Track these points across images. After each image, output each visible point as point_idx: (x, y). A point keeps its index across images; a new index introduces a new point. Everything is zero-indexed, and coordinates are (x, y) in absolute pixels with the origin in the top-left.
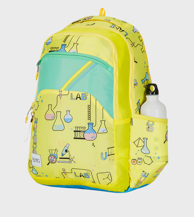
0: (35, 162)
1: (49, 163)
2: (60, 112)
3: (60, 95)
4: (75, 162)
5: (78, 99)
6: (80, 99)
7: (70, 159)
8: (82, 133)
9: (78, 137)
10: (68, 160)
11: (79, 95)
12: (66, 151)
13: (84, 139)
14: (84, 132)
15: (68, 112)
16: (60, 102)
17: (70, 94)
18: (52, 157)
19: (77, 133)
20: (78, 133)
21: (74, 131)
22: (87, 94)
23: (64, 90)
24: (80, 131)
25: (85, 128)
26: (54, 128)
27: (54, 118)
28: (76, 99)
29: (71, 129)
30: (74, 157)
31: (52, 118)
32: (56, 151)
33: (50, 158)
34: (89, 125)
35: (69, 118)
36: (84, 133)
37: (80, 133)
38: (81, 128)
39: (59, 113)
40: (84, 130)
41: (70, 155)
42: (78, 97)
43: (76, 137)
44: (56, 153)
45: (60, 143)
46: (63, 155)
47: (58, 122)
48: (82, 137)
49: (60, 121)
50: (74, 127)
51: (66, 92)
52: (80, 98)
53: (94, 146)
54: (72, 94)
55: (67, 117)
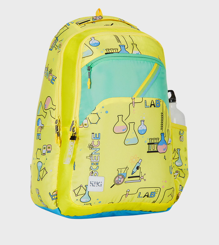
0: (95, 186)
1: (114, 185)
2: (134, 123)
3: (132, 103)
4: (145, 180)
5: (153, 106)
6: (155, 107)
7: (140, 177)
8: (156, 145)
9: (152, 150)
10: (138, 178)
11: (153, 102)
12: (138, 168)
13: (157, 152)
14: (158, 143)
15: (142, 123)
16: (134, 110)
17: (144, 101)
18: (120, 177)
19: (150, 145)
20: (152, 145)
21: (148, 144)
22: (160, 100)
23: (137, 97)
24: (154, 143)
25: (158, 139)
26: (126, 143)
27: (126, 130)
28: (151, 107)
29: (145, 142)
30: (145, 174)
31: (123, 130)
32: (127, 169)
33: (117, 179)
34: (161, 135)
35: (143, 129)
36: (157, 145)
37: (154, 145)
38: (155, 139)
39: (132, 125)
40: (157, 142)
41: (141, 172)
42: (152, 104)
43: (149, 151)
44: (125, 172)
45: (133, 159)
46: (133, 173)
47: (132, 135)
48: (156, 150)
49: (133, 133)
50: (148, 139)
51: (140, 100)
52: (154, 105)
53: (166, 159)
54: (146, 101)
55: (141, 128)
